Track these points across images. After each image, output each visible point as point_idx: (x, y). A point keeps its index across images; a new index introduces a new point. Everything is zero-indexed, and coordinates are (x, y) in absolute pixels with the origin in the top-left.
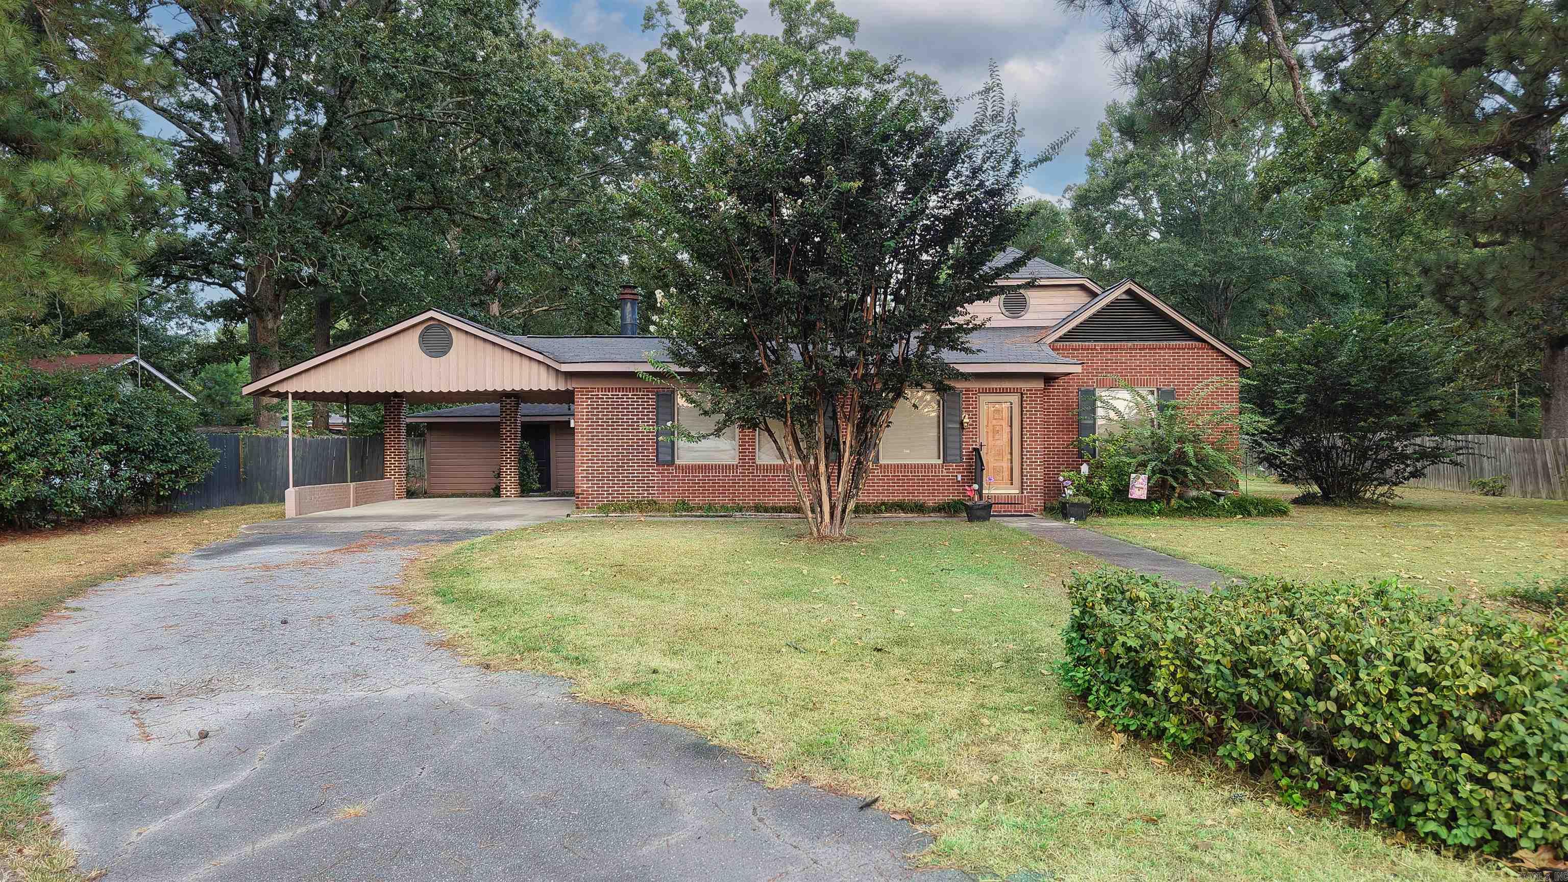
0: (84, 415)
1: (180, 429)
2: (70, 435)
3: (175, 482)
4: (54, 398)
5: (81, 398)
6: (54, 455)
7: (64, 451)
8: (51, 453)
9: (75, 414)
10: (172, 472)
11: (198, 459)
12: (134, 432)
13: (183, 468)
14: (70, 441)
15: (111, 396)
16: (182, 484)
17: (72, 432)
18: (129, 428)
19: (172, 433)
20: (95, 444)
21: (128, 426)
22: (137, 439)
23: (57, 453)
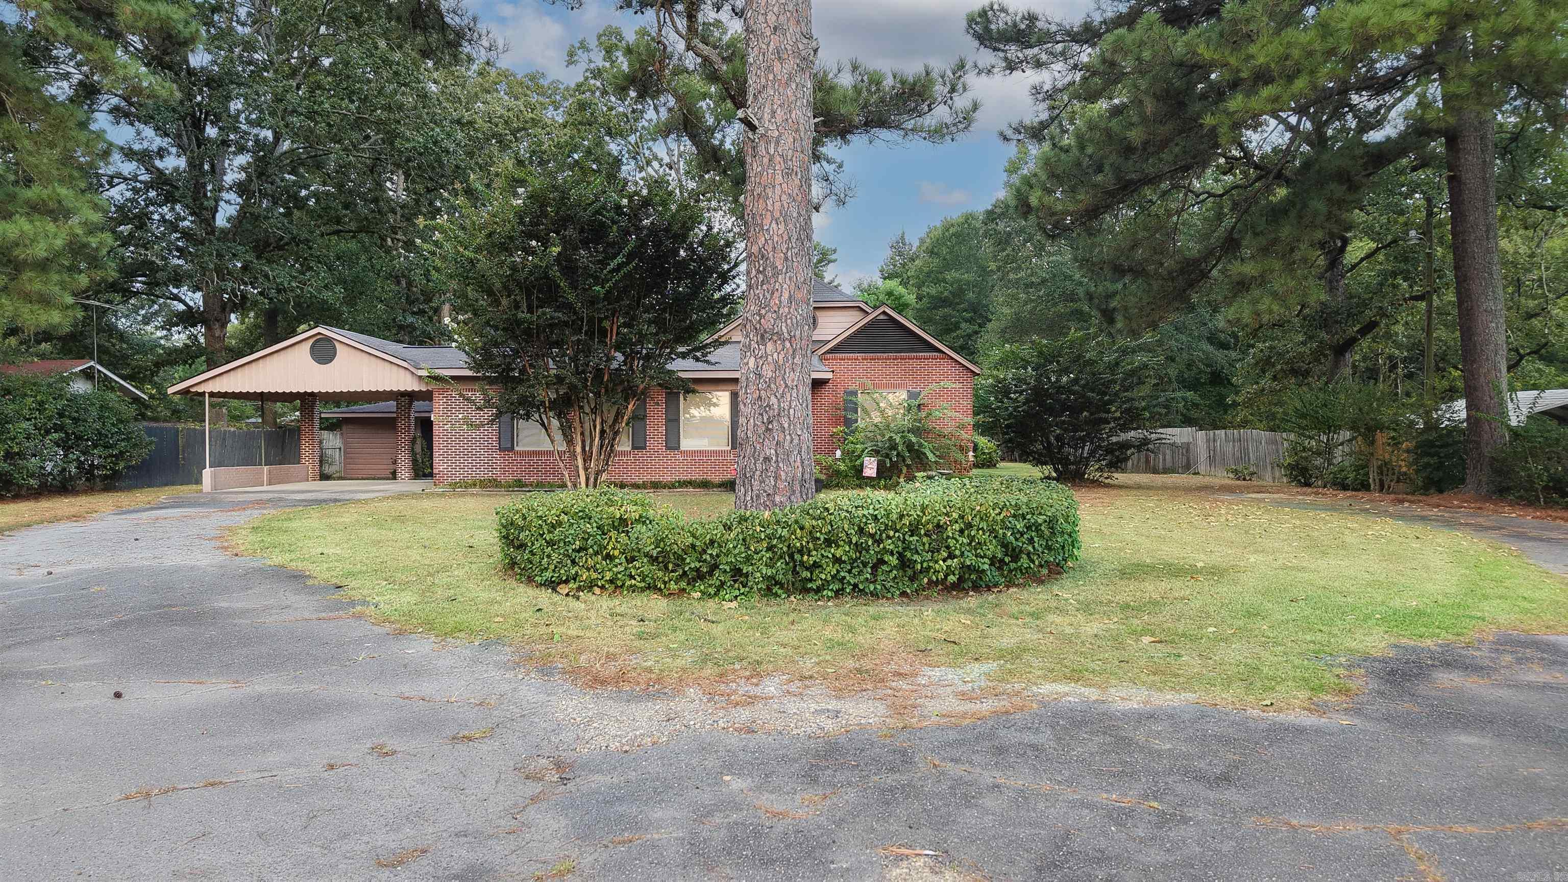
0: (37, 410)
1: (120, 421)
2: (25, 425)
3: (115, 464)
4: (14, 397)
5: (36, 396)
6: (13, 439)
7: (21, 437)
8: (10, 439)
9: (30, 409)
10: (112, 456)
11: (135, 445)
12: (81, 423)
13: (121, 453)
14: (25, 430)
15: (60, 395)
16: (122, 465)
17: (28, 423)
18: (75, 420)
19: (113, 425)
20: (48, 432)
21: (74, 419)
22: (82, 428)
23: (15, 438)
